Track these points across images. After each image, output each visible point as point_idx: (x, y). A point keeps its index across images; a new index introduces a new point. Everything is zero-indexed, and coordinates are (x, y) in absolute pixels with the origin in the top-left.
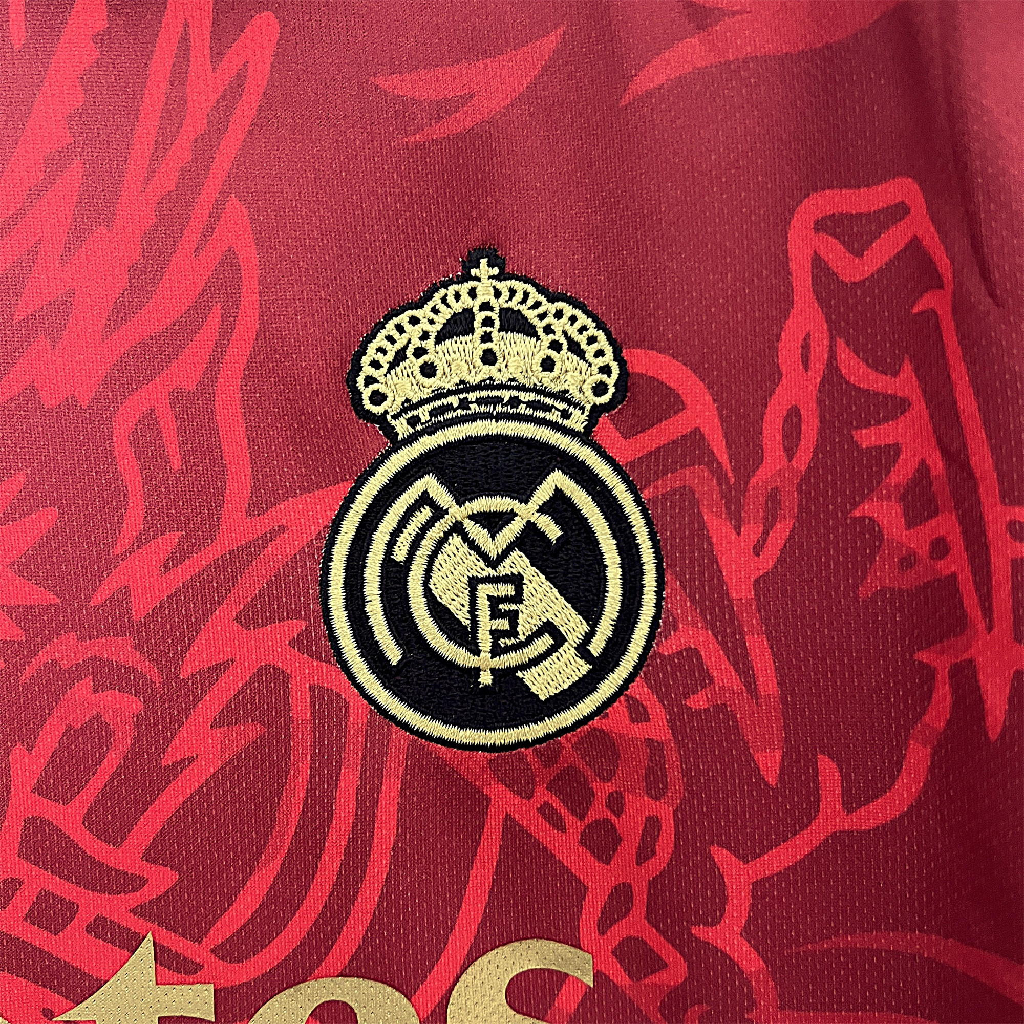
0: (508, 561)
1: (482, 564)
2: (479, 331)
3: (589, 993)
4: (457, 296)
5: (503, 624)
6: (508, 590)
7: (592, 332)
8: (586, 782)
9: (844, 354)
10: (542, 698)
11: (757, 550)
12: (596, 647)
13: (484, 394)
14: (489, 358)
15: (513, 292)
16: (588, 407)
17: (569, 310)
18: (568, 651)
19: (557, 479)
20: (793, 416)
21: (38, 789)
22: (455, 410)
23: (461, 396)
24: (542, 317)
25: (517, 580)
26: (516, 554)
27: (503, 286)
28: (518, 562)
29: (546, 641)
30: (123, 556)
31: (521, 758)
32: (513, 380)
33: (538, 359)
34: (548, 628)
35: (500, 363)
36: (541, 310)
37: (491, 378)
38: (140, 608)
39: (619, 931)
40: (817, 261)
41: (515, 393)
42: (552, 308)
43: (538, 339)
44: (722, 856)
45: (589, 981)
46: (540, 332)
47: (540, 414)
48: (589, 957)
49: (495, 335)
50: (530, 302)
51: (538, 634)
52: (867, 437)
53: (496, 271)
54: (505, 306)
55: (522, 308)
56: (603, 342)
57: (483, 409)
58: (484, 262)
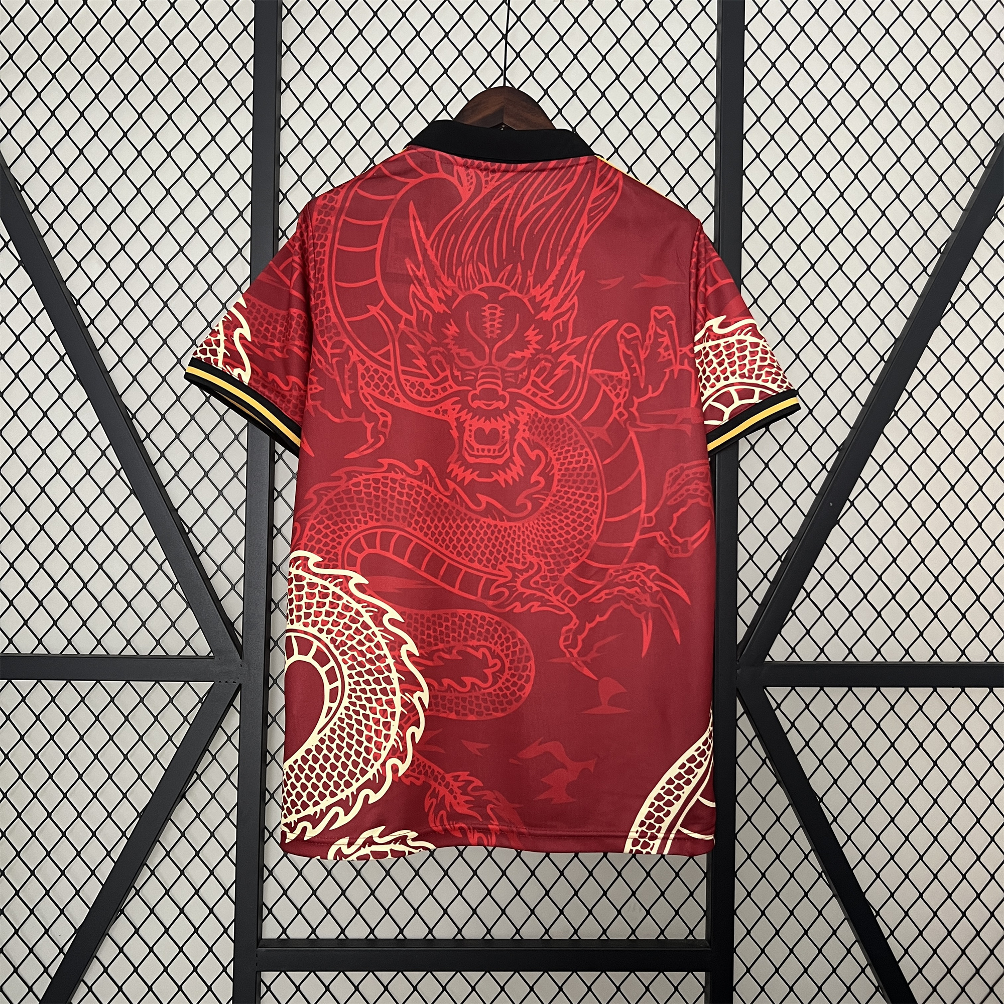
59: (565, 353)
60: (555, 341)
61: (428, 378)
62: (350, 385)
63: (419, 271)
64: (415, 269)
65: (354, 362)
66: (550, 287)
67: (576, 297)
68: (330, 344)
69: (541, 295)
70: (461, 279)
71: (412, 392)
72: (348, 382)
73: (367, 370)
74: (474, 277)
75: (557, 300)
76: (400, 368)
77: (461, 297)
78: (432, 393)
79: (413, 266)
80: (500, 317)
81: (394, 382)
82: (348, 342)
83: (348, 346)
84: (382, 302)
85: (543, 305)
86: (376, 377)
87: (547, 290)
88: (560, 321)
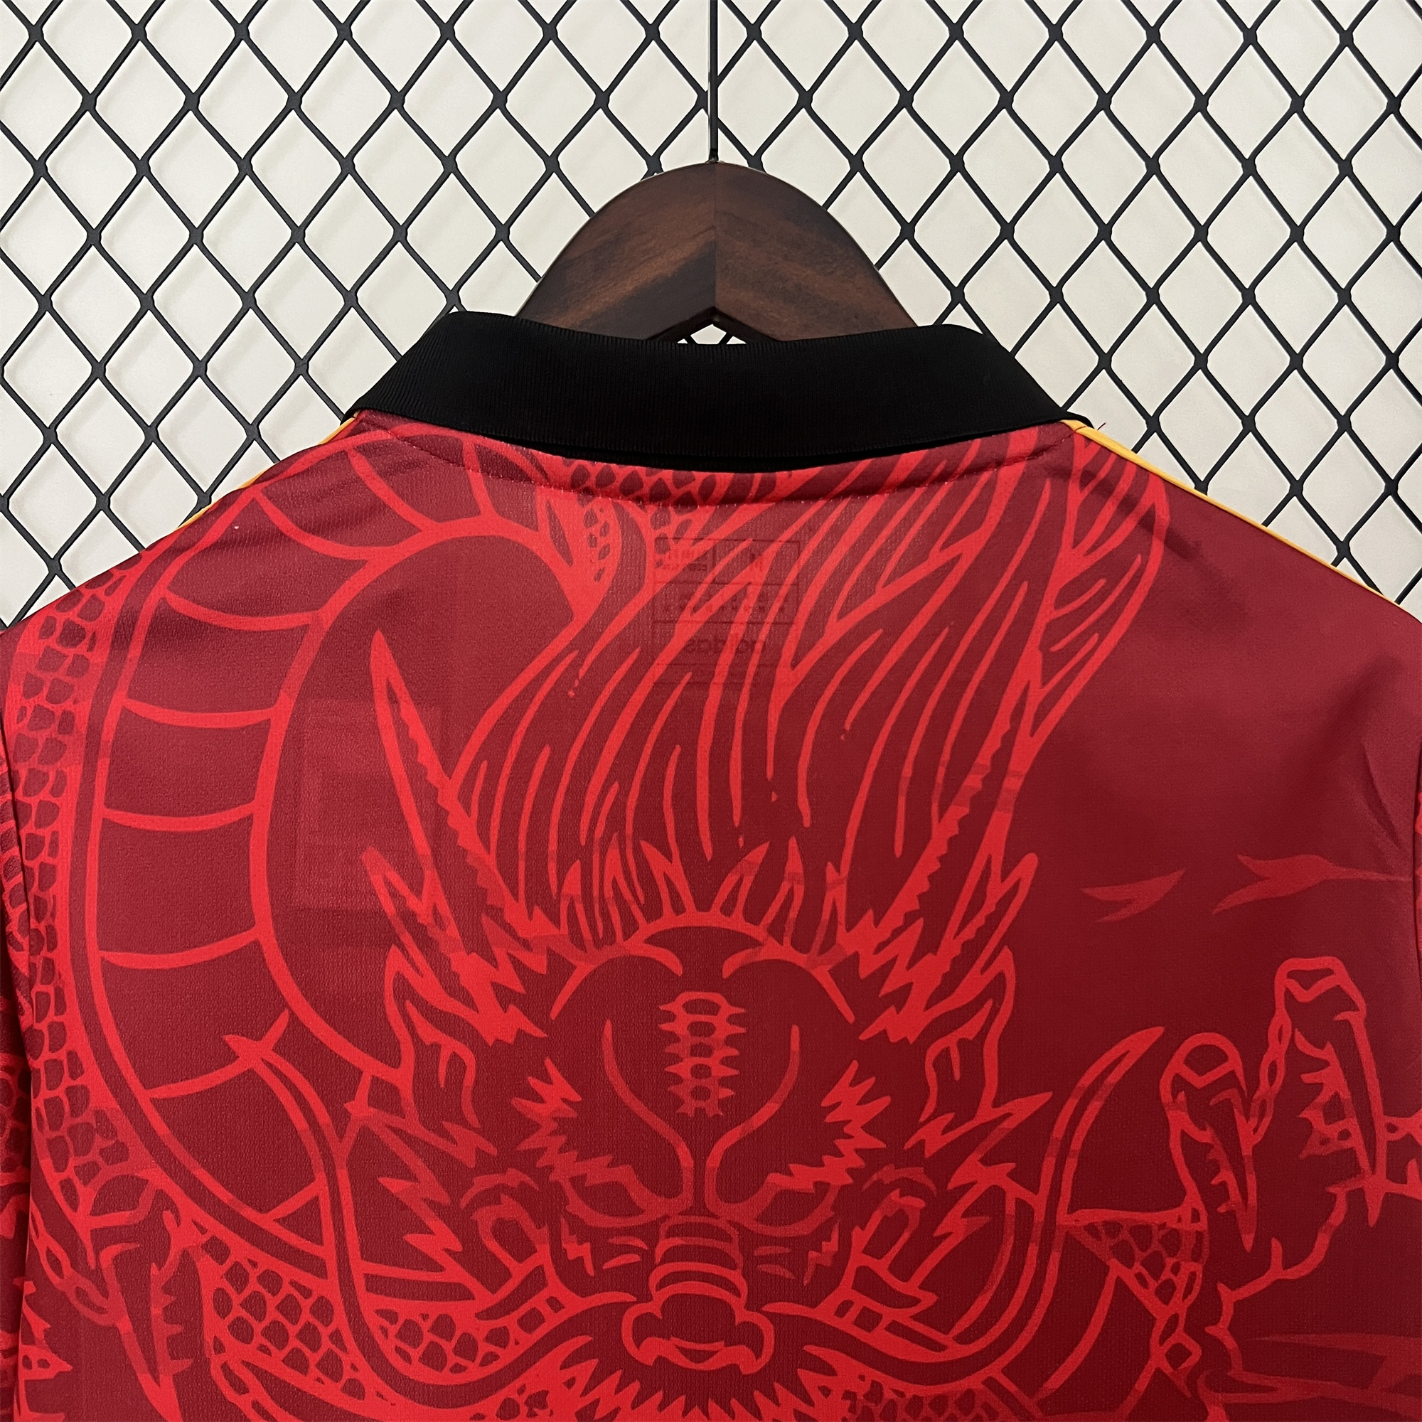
59: (974, 1158)
60: (933, 1117)
61: (467, 1295)
62: (172, 1340)
63: (418, 893)
64: (403, 889)
65: (185, 1254)
66: (910, 918)
67: (1006, 952)
68: (87, 1195)
69: (879, 949)
70: (579, 907)
71: (407, 1358)
72: (163, 1330)
73: (237, 1276)
74: (628, 895)
75: (936, 966)
76: (361, 1268)
77: (583, 970)
78: (484, 1348)
79: (394, 877)
80: (731, 1040)
81: (340, 1320)
82: (157, 1177)
83: (161, 1195)
84: (283, 1021)
85: (886, 990)
86: (272, 1302)
87: (897, 932)
88: (950, 1041)
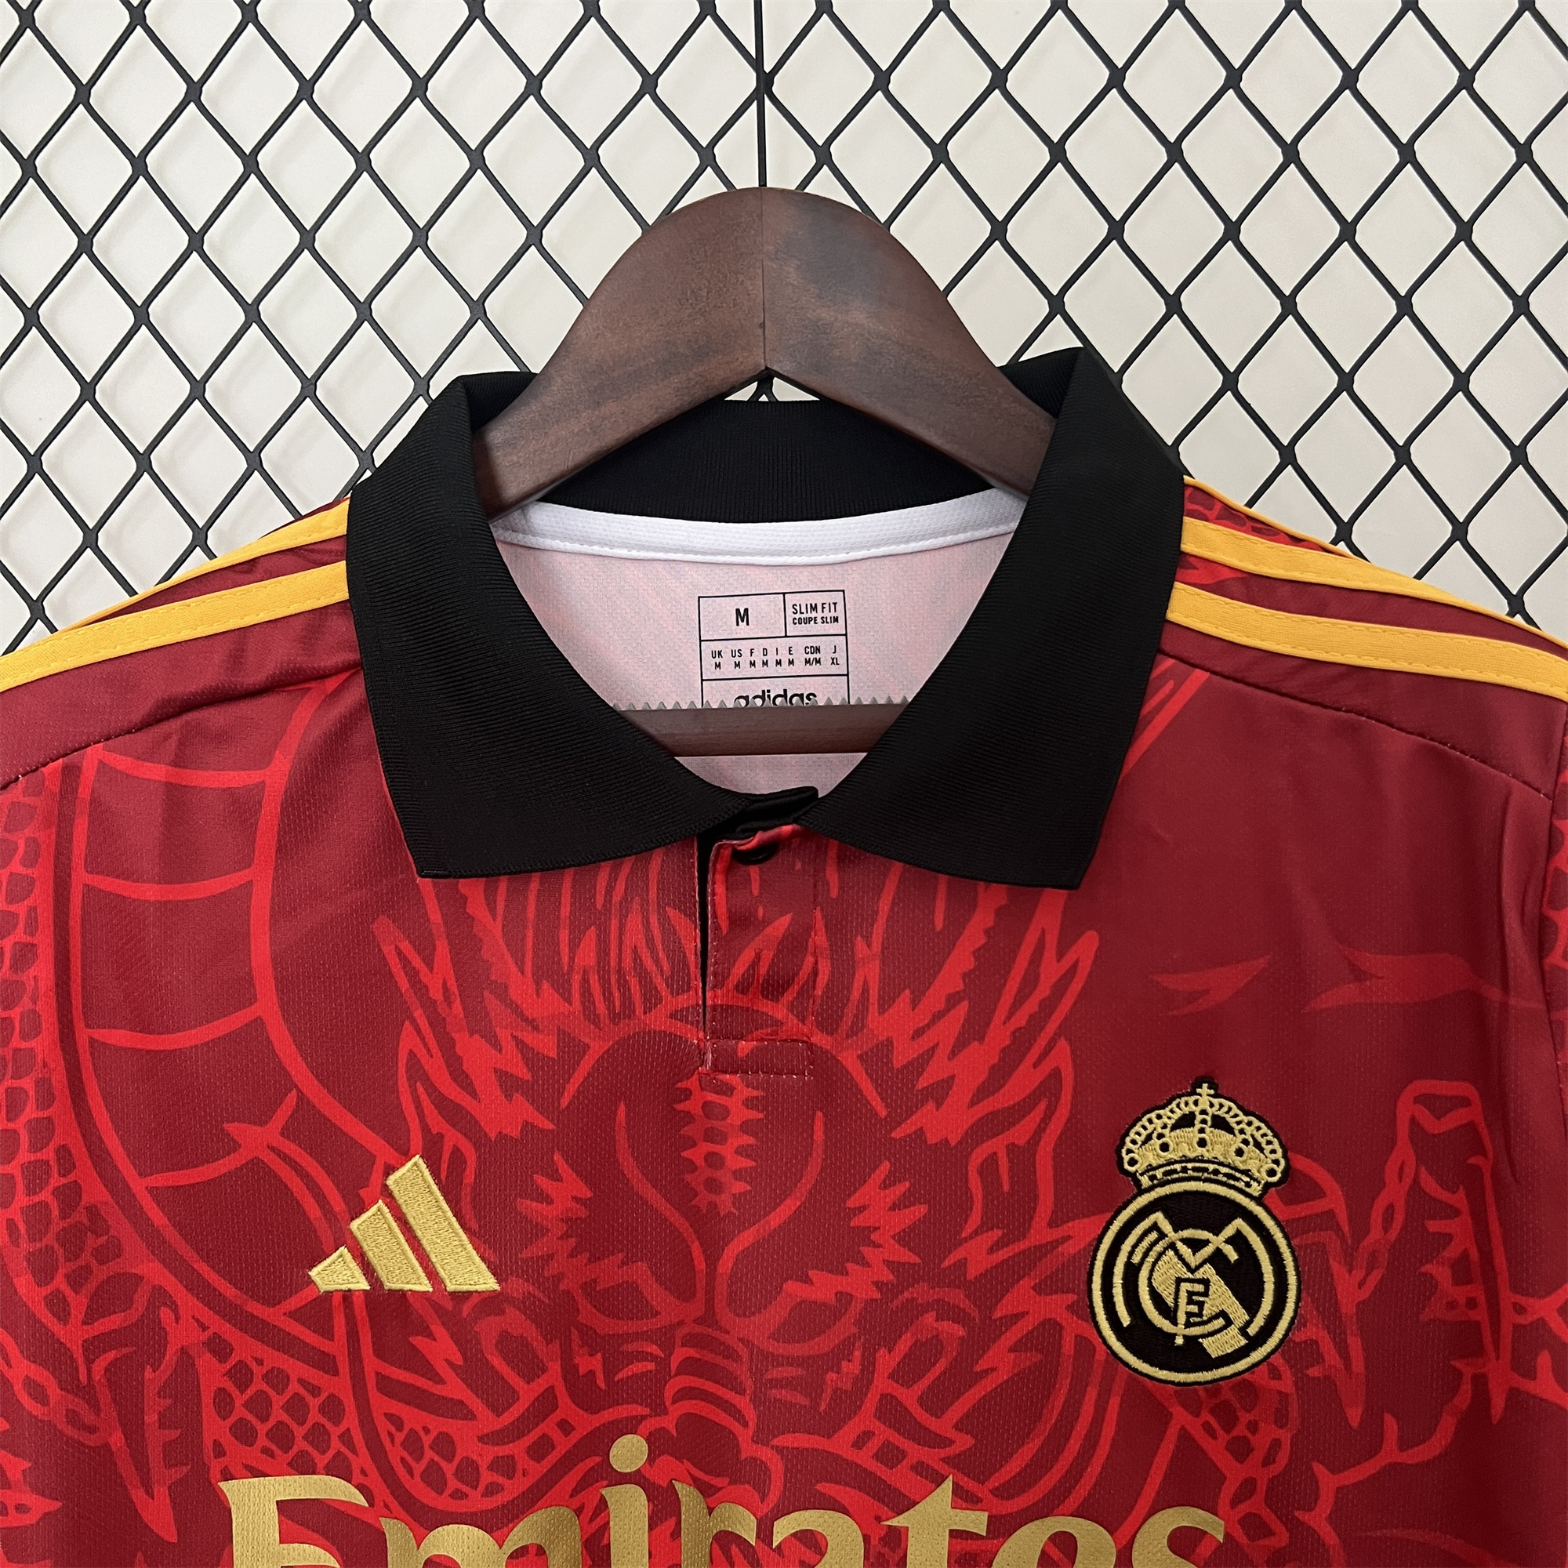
0: (1202, 1270)
1: (1185, 1270)
2: (1198, 1126)
3: (1220, 1546)
4: (1187, 1104)
5: (1194, 1309)
6: (1200, 1288)
7: (1270, 1137)
8: (1235, 1412)
9: (1424, 1174)
10: (1213, 1357)
11: (1360, 1285)
12: (1252, 1330)
13: (1197, 1165)
14: (1202, 1143)
15: (1221, 1106)
16: (1263, 1182)
17: (1256, 1123)
18: (1233, 1330)
19: (1239, 1223)
20: (1390, 1209)
21: (891, 1376)
22: (1178, 1173)
23: (1183, 1165)
24: (1239, 1123)
25: (1206, 1282)
26: (1207, 1266)
27: (1216, 1101)
28: (1208, 1271)
29: (1221, 1322)
30: (966, 1240)
31: (1196, 1391)
32: (1216, 1158)
33: (1233, 1148)
34: (1223, 1314)
35: (1209, 1146)
36: (1238, 1119)
37: (1202, 1156)
38: (972, 1273)
39: (1244, 1508)
40: (1413, 1120)
41: (1216, 1166)
42: (1246, 1119)
43: (1235, 1135)
44: (1319, 1469)
45: (1221, 1538)
46: (1236, 1132)
47: (1232, 1182)
48: (1222, 1522)
49: (1208, 1130)
50: (1232, 1114)
51: (1216, 1317)
52: (1433, 1226)
53: (1212, 1092)
54: (1216, 1113)
55: (1226, 1116)
56: (1276, 1145)
57: (1196, 1174)
58: (1205, 1086)
